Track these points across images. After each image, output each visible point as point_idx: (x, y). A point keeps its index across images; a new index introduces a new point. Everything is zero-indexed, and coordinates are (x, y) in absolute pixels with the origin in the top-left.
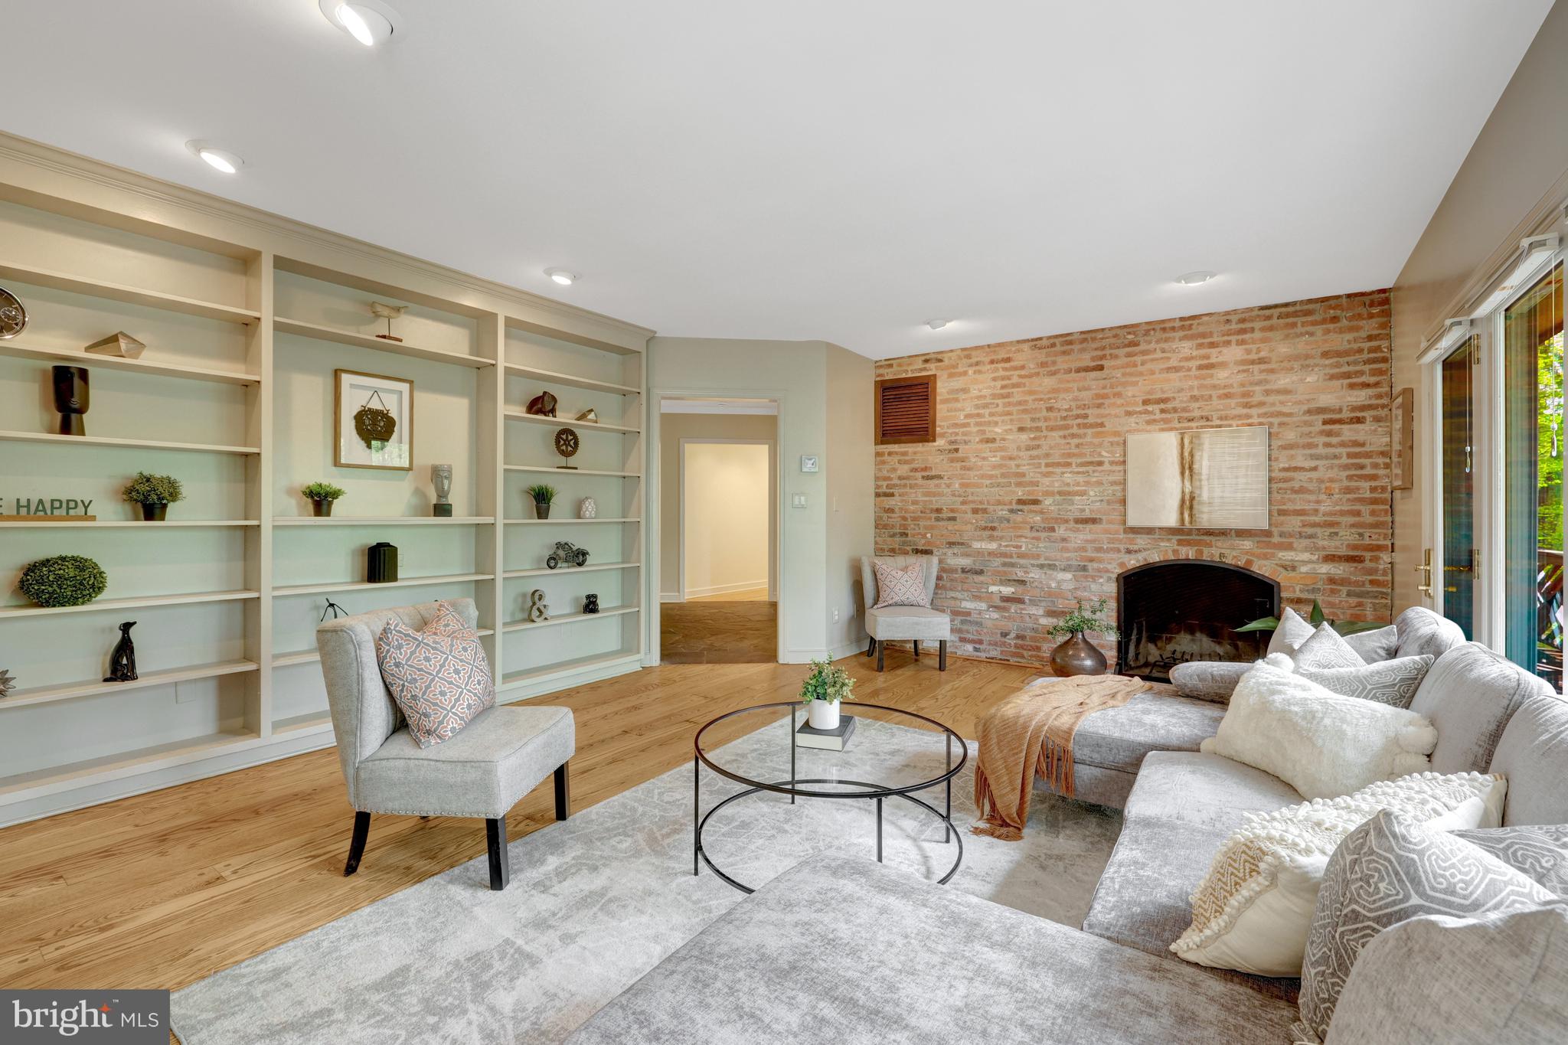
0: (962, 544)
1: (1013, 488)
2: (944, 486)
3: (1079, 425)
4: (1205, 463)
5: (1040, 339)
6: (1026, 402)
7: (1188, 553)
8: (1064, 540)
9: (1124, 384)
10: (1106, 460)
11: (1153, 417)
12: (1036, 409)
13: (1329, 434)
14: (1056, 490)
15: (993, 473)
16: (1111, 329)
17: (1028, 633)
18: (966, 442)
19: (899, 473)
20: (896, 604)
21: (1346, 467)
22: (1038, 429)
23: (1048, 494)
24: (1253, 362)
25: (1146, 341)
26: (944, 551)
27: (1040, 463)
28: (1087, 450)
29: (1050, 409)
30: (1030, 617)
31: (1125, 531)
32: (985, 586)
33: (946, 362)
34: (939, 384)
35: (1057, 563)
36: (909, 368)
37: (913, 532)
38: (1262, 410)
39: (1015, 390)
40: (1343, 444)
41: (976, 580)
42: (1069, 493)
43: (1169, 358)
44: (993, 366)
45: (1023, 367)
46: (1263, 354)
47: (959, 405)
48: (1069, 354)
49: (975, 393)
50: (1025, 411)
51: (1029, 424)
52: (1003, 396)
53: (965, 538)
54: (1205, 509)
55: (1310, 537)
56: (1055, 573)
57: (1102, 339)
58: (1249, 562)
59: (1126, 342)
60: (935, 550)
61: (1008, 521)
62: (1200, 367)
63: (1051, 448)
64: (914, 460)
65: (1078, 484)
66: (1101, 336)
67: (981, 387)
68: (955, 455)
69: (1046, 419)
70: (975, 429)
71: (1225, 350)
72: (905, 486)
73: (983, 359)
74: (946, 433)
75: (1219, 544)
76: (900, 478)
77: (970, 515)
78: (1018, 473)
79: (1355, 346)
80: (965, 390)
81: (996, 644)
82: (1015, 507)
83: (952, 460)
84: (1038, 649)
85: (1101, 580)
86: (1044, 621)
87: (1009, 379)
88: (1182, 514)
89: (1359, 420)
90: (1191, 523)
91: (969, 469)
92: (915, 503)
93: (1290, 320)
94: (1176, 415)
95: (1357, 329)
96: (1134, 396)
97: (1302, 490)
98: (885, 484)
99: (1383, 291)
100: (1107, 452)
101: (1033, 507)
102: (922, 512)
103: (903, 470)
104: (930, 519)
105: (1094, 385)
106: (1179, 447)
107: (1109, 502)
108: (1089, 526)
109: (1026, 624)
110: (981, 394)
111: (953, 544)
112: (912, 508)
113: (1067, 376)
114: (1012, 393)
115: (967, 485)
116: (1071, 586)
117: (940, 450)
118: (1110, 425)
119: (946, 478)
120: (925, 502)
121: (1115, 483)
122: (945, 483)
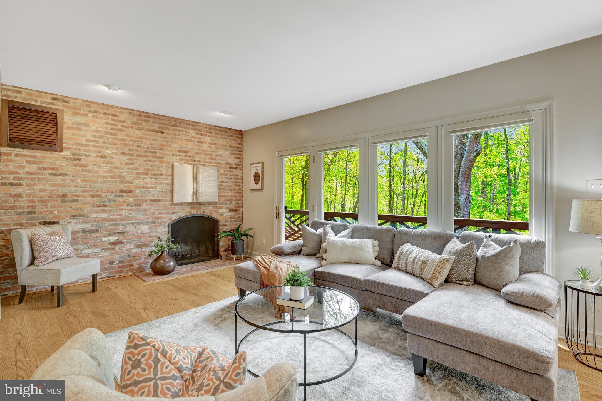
0: (83, 216)
1: (118, 184)
2: (68, 181)
3: (152, 156)
4: (200, 178)
5: (134, 110)
6: (126, 140)
7: (193, 212)
8: (145, 210)
9: (172, 142)
10: (164, 174)
11: (182, 158)
12: (131, 145)
13: (230, 171)
14: (141, 186)
15: (105, 175)
16: (167, 117)
17: (126, 259)
18: (86, 156)
19: (27, 170)
21: (234, 182)
22: (132, 155)
23: (137, 187)
24: (213, 144)
25: (180, 126)
26: (69, 221)
28: (156, 168)
29: (138, 146)
31: (171, 205)
32: (99, 238)
33: (71, 104)
34: (66, 117)
36: (38, 99)
37: (41, 210)
38: (215, 161)
39: (119, 132)
40: (233, 175)
41: (93, 236)
42: (147, 188)
43: (188, 136)
44: (105, 116)
45: (124, 122)
46: (215, 142)
47: (82, 133)
48: (148, 122)
49: (94, 128)
50: (125, 145)
51: (126, 151)
52: (112, 134)
53: (86, 212)
54: (200, 195)
55: (226, 204)
56: (140, 226)
57: (163, 120)
58: (211, 214)
59: (172, 124)
60: (61, 222)
61: (115, 201)
62: (198, 142)
63: (139, 165)
64: (42, 162)
65: (152, 184)
66: (162, 118)
68: (78, 162)
69: (136, 151)
70: (93, 149)
71: (205, 137)
72: (33, 179)
73: (99, 110)
74: (71, 148)
75: (203, 208)
76: (28, 173)
77: (88, 199)
78: (120, 176)
79: (236, 146)
80: (86, 125)
81: (106, 269)
82: (118, 194)
83: (76, 165)
84: (131, 265)
85: (162, 227)
86: (134, 251)
87: (116, 126)
88: (193, 197)
89: (236, 168)
90: (196, 200)
91: (89, 172)
92: (41, 191)
93: (222, 133)
94: (190, 158)
95: (237, 141)
96: (175, 148)
97: (224, 189)
98: (12, 176)
99: (241, 131)
100: (165, 170)
101: (129, 194)
102: (49, 197)
103: (32, 168)
104: (57, 201)
105: (159, 139)
106: (192, 171)
107: (165, 192)
108: (157, 203)
109: (125, 255)
110: (97, 129)
111: (77, 216)
112: (40, 194)
113: (147, 132)
114: (118, 134)
115: (87, 181)
116: (148, 231)
117: (66, 158)
118: (166, 158)
119: (70, 175)
120: (52, 190)
121: (168, 184)
122: (70, 179)
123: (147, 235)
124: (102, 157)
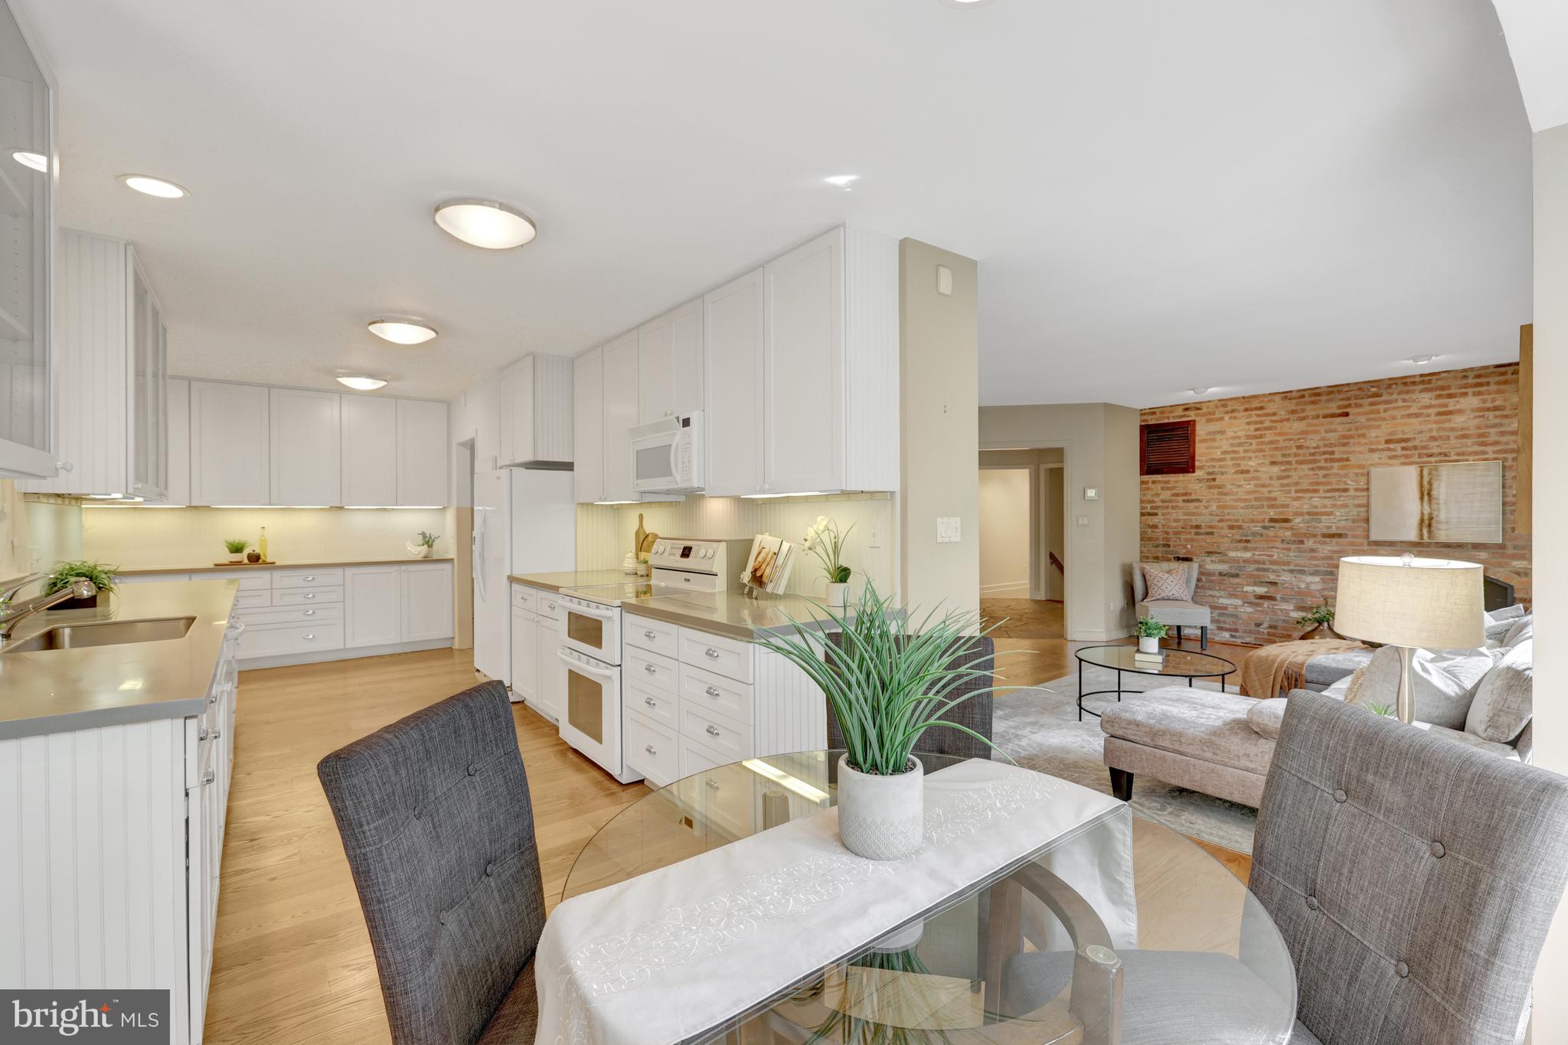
0: (1220, 553)
1: (1265, 509)
2: (1202, 508)
3: (1326, 460)
4: (1443, 490)
5: (1291, 392)
6: (1277, 441)
8: (1312, 550)
9: (1369, 428)
10: (1351, 487)
11: (1394, 453)
12: (1286, 447)
14: (1305, 511)
15: (1247, 497)
16: (1355, 384)
17: (1280, 624)
19: (1162, 497)
20: (1163, 599)
22: (1289, 463)
23: (1297, 514)
24: (1488, 409)
25: (1388, 393)
26: (1203, 558)
27: (1290, 490)
28: (1333, 480)
29: (1299, 447)
30: (1282, 611)
31: (1370, 545)
32: (1241, 586)
33: (1205, 410)
34: (1198, 427)
35: (1306, 569)
36: (1171, 415)
37: (1174, 543)
38: (1496, 448)
39: (1266, 432)
41: (1232, 582)
42: (1317, 514)
43: (1409, 407)
44: (1246, 413)
45: (1274, 414)
47: (1216, 444)
48: (1317, 403)
49: (1230, 434)
50: (1276, 449)
51: (1280, 459)
52: (1256, 437)
53: (1222, 549)
54: (1443, 527)
56: (1305, 577)
57: (1347, 391)
59: (1370, 393)
60: (1195, 558)
61: (1261, 535)
62: (1439, 414)
63: (1300, 478)
64: (1175, 487)
65: (1325, 506)
66: (1346, 389)
67: (1235, 429)
68: (1213, 483)
69: (1296, 455)
70: (1231, 463)
71: (1462, 400)
72: (1167, 507)
73: (1238, 408)
74: (1204, 466)
75: (1458, 555)
76: (1163, 501)
77: (1226, 531)
78: (1270, 497)
80: (1222, 432)
81: (1250, 632)
82: (1267, 524)
83: (1210, 487)
86: (1294, 615)
87: (1262, 423)
88: (1421, 530)
90: (1429, 538)
91: (1226, 494)
92: (1176, 520)
94: (1416, 452)
96: (1377, 437)
98: (1149, 506)
100: (1352, 481)
101: (1284, 525)
102: (1182, 528)
103: (1166, 495)
104: (1190, 533)
105: (1340, 428)
106: (1419, 478)
107: (1354, 521)
108: (1335, 540)
109: (1278, 617)
110: (1236, 435)
111: (1212, 553)
112: (1174, 524)
113: (1315, 421)
114: (1265, 434)
115: (1224, 507)
116: (1319, 587)
117: (1200, 480)
118: (1354, 459)
119: (1204, 501)
120: (1185, 520)
121: (1359, 506)
122: (1204, 506)
123: (1317, 593)
124: (1242, 472)
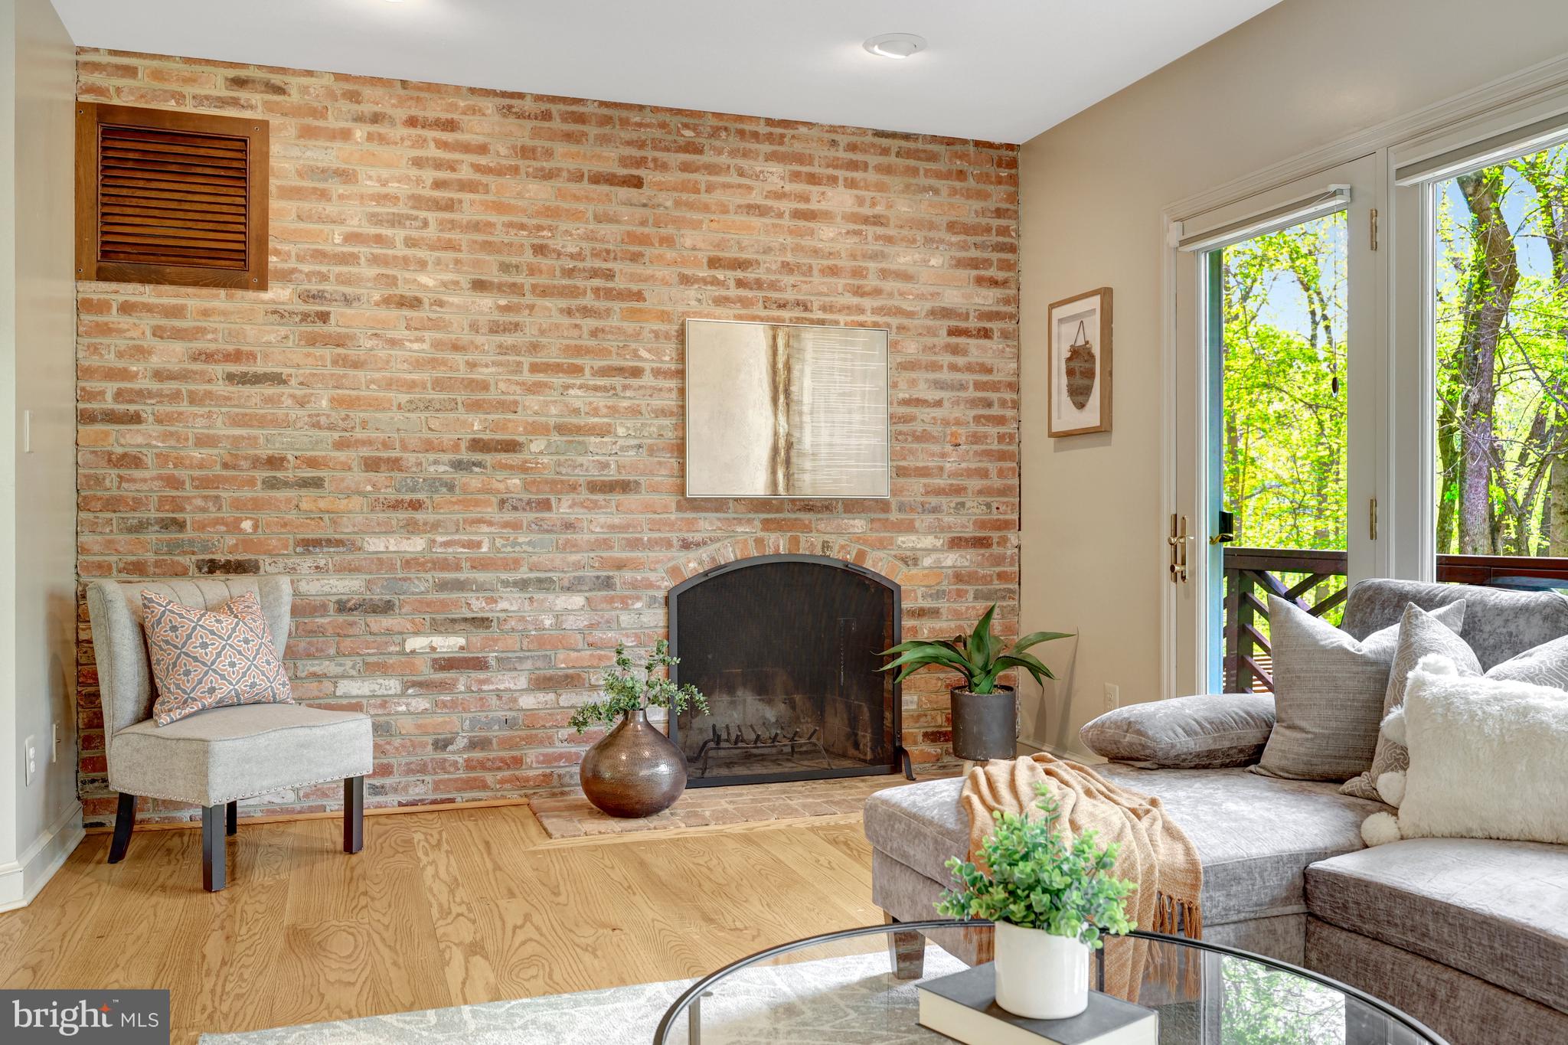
0: (339, 543)
1: (461, 414)
2: (289, 402)
3: (596, 291)
4: (807, 383)
5: (520, 96)
6: (490, 225)
7: (778, 545)
8: (569, 526)
9: (679, 223)
10: (647, 366)
11: (724, 293)
12: (511, 245)
13: (955, 350)
14: (552, 421)
15: (415, 376)
16: (655, 110)
17: (496, 733)
18: (347, 300)
19: (155, 361)
20: (221, 705)
21: (973, 403)
22: (515, 289)
23: (537, 429)
24: (866, 220)
25: (713, 148)
26: (290, 562)
27: (519, 364)
28: (612, 343)
29: (540, 250)
30: (499, 697)
31: (680, 508)
32: (397, 639)
33: (295, 97)
34: (275, 148)
35: (554, 576)
37: (199, 516)
38: (878, 303)
39: (467, 196)
40: (969, 368)
41: (374, 628)
42: (578, 430)
43: (750, 188)
44: (413, 132)
45: (483, 149)
46: (879, 209)
47: (331, 209)
48: (578, 142)
49: (371, 186)
50: (487, 246)
51: (495, 276)
52: (438, 206)
53: (346, 529)
54: (808, 465)
55: (935, 510)
56: (551, 597)
57: (640, 125)
58: (861, 554)
59: (681, 141)
60: (265, 563)
62: (797, 214)
63: (542, 332)
64: (202, 331)
65: (596, 412)
66: (637, 119)
67: (385, 173)
68: (319, 328)
70: (371, 272)
71: (830, 192)
72: (176, 396)
73: (389, 111)
74: (293, 271)
75: (822, 526)
76: (159, 375)
77: (356, 477)
78: (472, 381)
79: (984, 221)
80: (345, 176)
81: (423, 769)
82: (465, 455)
83: (312, 341)
84: (518, 762)
85: (638, 605)
86: (528, 701)
87: (453, 170)
88: (774, 472)
89: (986, 334)
90: (788, 488)
91: (356, 365)
92: (201, 442)
93: (912, 163)
94: (760, 294)
95: (986, 196)
96: (694, 249)
97: (923, 437)
98: (111, 387)
99: (1010, 147)
100: (649, 351)
101: (503, 457)
102: (225, 466)
103: (171, 354)
104: (251, 482)
105: (625, 213)
106: (770, 352)
107: (651, 450)
108: (616, 497)
109: (491, 715)
110: (384, 190)
111: (317, 543)
112: (197, 454)
113: (573, 187)
114: (460, 202)
115: (351, 403)
116: (583, 622)
117: (278, 314)
118: (655, 298)
119: (293, 382)
120: (236, 440)
121: (662, 413)
122: (293, 396)
123: (579, 637)
124: (403, 302)
